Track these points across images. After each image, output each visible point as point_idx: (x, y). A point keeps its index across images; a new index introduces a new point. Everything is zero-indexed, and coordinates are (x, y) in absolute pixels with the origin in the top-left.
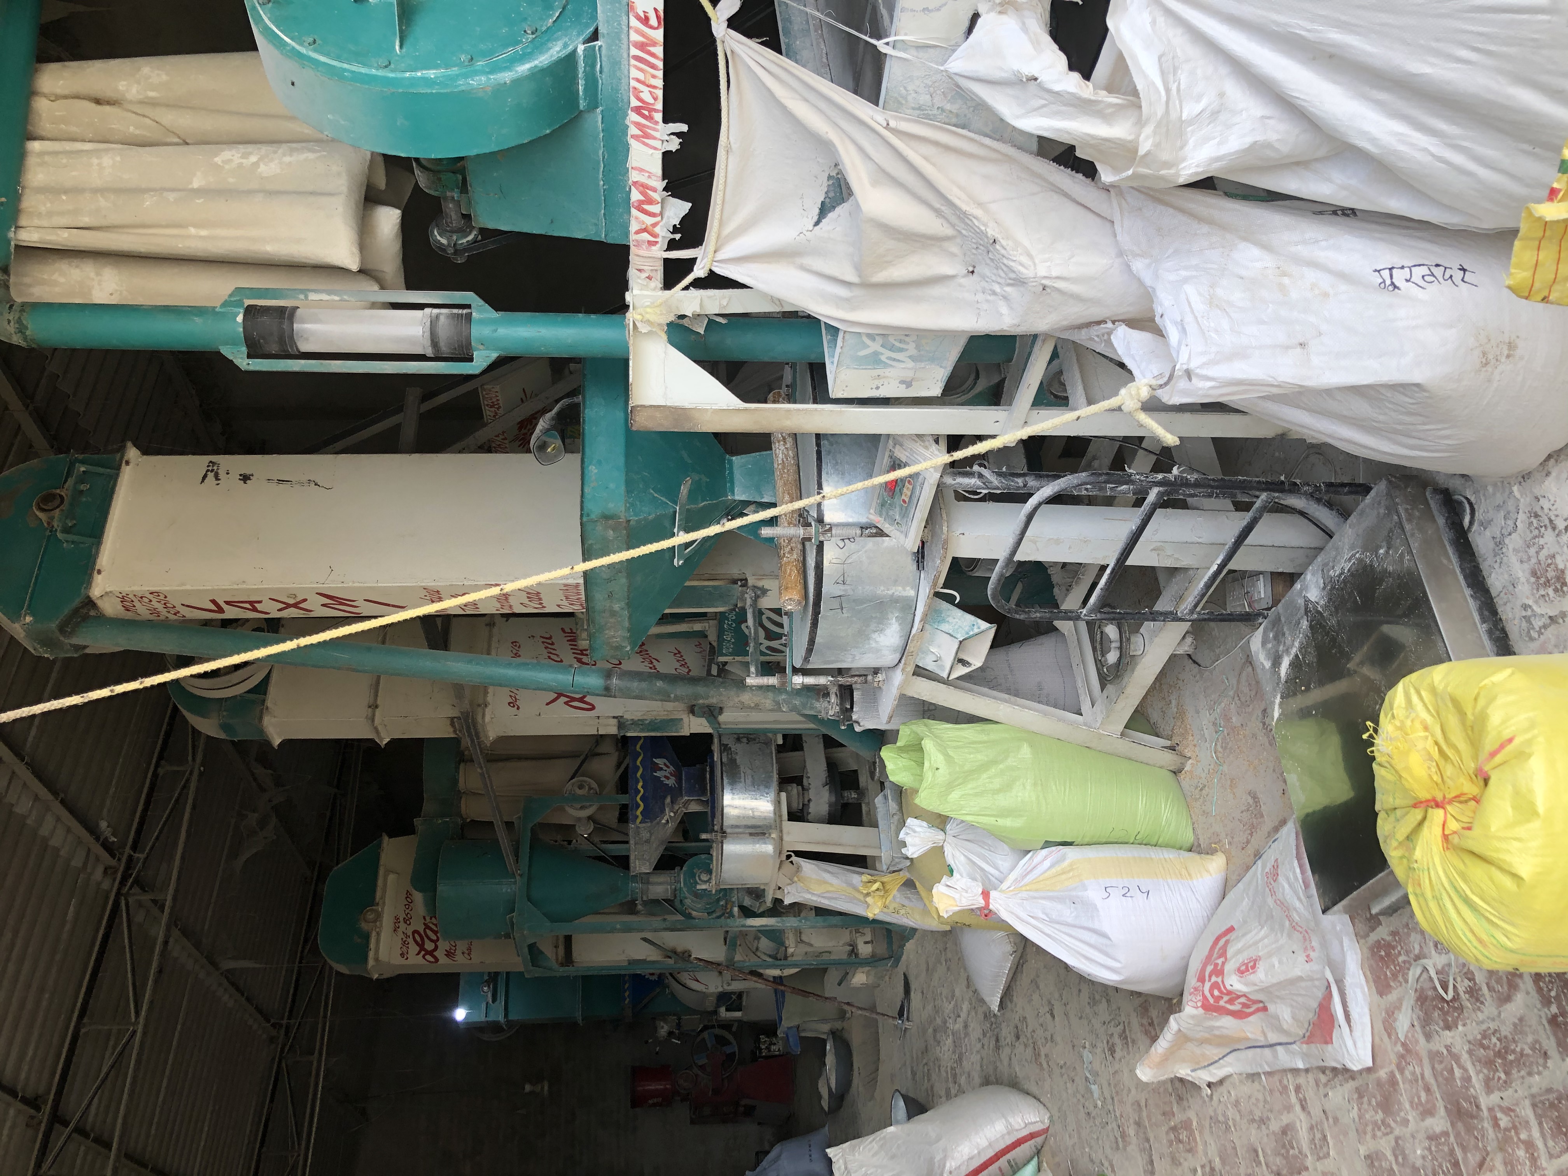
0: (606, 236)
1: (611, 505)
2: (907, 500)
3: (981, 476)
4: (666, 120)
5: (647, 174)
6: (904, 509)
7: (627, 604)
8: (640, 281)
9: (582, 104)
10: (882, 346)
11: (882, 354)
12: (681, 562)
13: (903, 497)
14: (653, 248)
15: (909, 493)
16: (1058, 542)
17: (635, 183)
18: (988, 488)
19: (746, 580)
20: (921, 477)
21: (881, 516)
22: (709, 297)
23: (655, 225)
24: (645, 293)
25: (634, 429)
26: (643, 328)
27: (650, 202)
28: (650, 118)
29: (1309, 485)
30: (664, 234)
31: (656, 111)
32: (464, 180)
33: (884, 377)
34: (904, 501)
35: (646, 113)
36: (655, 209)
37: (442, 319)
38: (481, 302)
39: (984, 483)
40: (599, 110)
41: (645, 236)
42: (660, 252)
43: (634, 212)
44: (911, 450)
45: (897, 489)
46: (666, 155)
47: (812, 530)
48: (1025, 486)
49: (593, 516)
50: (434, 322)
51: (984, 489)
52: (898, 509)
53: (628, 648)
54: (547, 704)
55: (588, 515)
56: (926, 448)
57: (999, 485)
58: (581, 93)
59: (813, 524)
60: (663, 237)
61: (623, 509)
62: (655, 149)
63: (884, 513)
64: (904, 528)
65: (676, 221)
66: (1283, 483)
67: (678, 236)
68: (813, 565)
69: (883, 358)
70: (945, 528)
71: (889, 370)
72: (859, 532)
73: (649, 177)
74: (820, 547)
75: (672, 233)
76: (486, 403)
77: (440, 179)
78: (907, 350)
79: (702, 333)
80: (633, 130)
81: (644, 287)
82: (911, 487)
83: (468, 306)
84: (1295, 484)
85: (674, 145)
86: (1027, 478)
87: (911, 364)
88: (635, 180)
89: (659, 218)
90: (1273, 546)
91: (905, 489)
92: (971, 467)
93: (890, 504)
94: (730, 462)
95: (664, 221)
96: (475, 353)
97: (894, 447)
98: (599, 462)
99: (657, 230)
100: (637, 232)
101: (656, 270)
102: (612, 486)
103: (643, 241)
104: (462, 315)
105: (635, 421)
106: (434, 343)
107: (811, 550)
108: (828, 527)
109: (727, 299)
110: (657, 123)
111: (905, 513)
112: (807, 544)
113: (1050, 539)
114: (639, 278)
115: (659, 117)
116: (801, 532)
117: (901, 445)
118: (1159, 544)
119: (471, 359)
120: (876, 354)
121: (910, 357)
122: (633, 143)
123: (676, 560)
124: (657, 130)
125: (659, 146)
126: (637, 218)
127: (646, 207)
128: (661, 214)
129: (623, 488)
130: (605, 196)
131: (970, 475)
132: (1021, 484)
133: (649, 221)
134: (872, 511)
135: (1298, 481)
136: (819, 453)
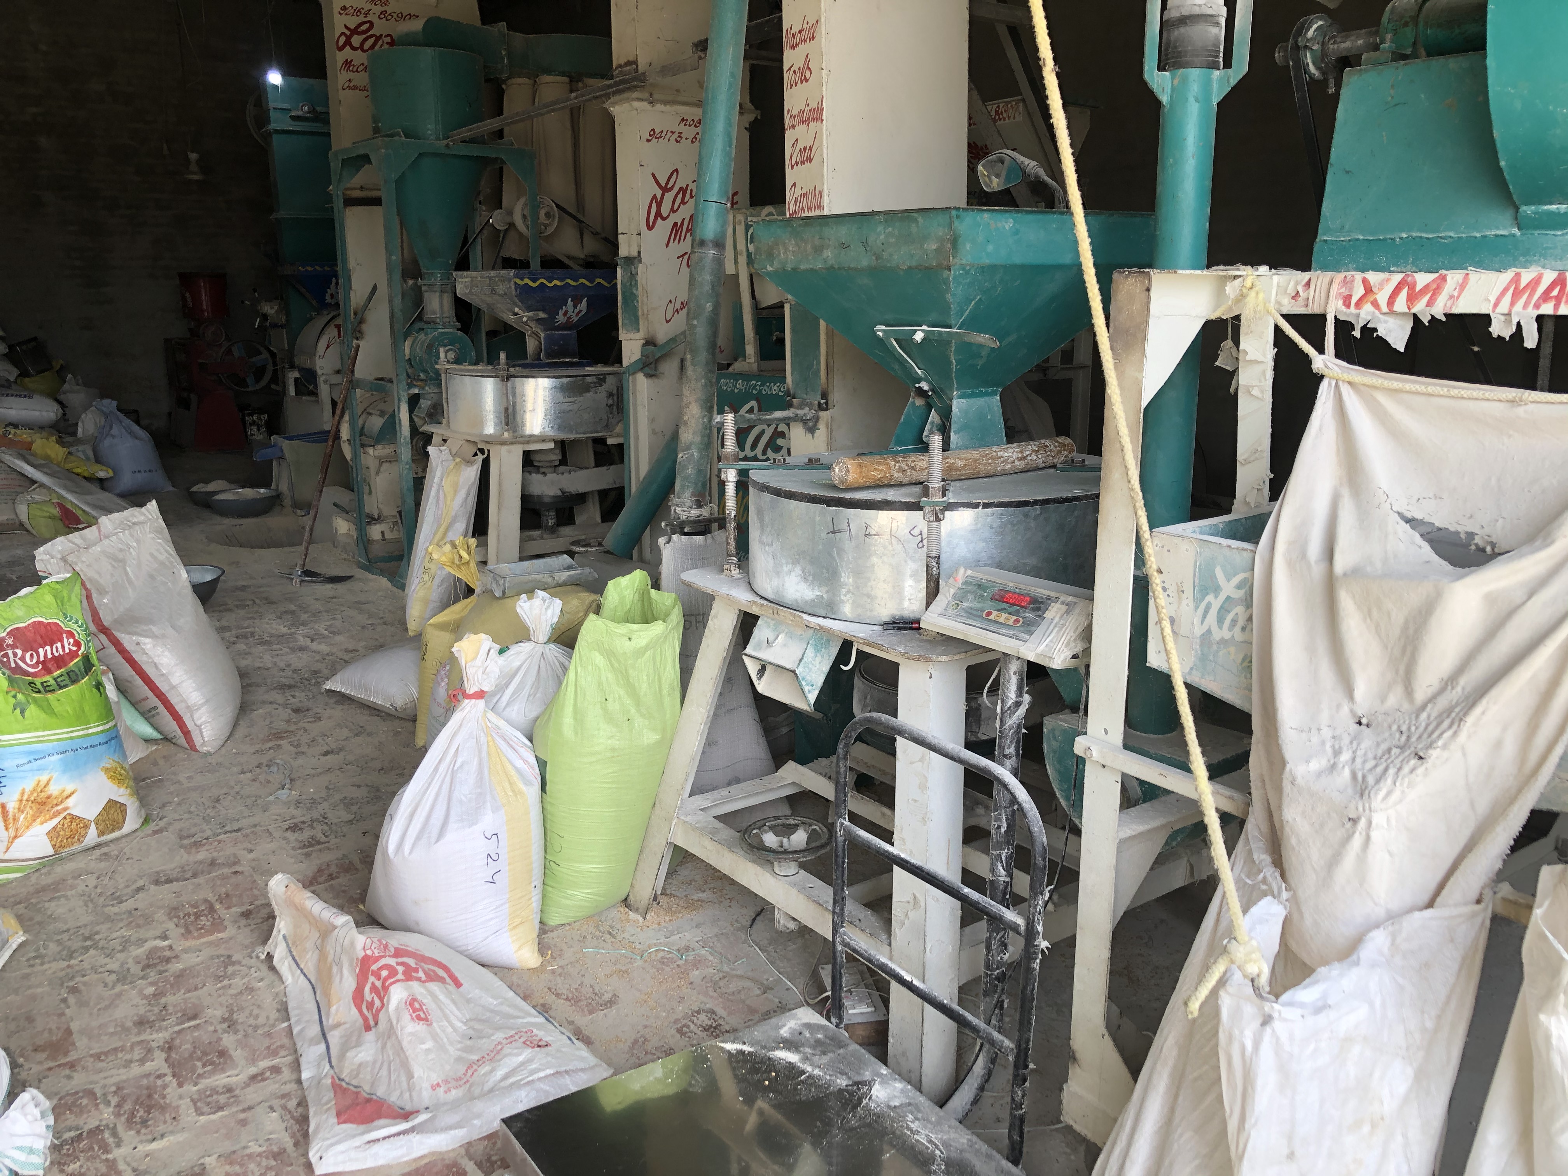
0: (1325, 241)
1: (968, 246)
2: (992, 617)
3: (1018, 704)
4: (1540, 319)
5: (1456, 293)
6: (979, 613)
7: (832, 267)
8: (1292, 284)
9: (1528, 210)
10: (1228, 598)
11: (1216, 597)
12: (880, 334)
13: (995, 613)
14: (1341, 302)
15: (1001, 620)
16: (923, 787)
17: (1444, 279)
18: (1003, 713)
19: (827, 409)
20: (1027, 637)
21: (965, 583)
22: (1264, 373)
23: (1375, 304)
24: (1274, 292)
25: (1115, 276)
26: (1231, 289)
27: (1412, 298)
28: (1546, 296)
29: (1023, 1096)
30: (1363, 315)
31: (1556, 307)
32: (1405, 57)
33: (1180, 598)
34: (989, 614)
35: (1555, 293)
36: (1401, 304)
37: (1214, 30)
38: (1233, 82)
39: (1009, 708)
40: (1515, 231)
41: (1359, 291)
42: (1334, 309)
43: (1397, 278)
44: (1064, 625)
45: (1005, 605)
46: (1485, 320)
47: (938, 498)
48: (1005, 756)
49: (956, 223)
50: (1209, 19)
51: (1002, 708)
52: (976, 605)
53: (770, 268)
54: (653, 175)
55: (958, 217)
56: (1068, 644)
57: (1006, 726)
58: (1546, 207)
59: (945, 499)
60: (1358, 316)
61: (964, 262)
62: (1496, 305)
63: (969, 588)
64: (950, 612)
65: (1381, 332)
66: (1027, 1067)
67: (1357, 334)
68: (889, 498)
69: (1210, 598)
70: (944, 658)
71: (1191, 605)
72: (934, 554)
73: (1451, 297)
74: (915, 507)
75: (1364, 329)
76: (1001, 105)
77: (1406, 24)
78: (1221, 628)
79: (1217, 363)
80: (1527, 276)
81: (1280, 288)
82: (1011, 623)
83: (1228, 64)
84: (1025, 1081)
85: (1499, 329)
86: (1014, 758)
87: (1199, 631)
88: (1449, 278)
89: (1385, 309)
90: (922, 1034)
91: (1005, 615)
92: (1027, 692)
93: (982, 596)
94: (994, 393)
95: (1381, 316)
96: (1167, 74)
97: (1063, 603)
98: (1016, 232)
99: (1368, 307)
100: (1365, 281)
101: (1307, 306)
102: (990, 248)
103: (1351, 289)
104: (1218, 57)
105: (1127, 276)
106: (1184, 20)
107: (906, 495)
108: (941, 517)
109: (1260, 395)
110: (1537, 306)
111: (972, 615)
112: (917, 489)
113: (926, 778)
114: (1297, 284)
115: (1547, 309)
116: (936, 484)
117: (1067, 612)
118: (922, 904)
119: (1160, 69)
120: (1217, 590)
121: (1209, 631)
122: (1509, 274)
123: (883, 327)
124: (1525, 307)
125: (1499, 310)
126: (1388, 280)
127: (1404, 293)
128: (1391, 312)
129: (987, 261)
130: (1385, 240)
131: (1020, 693)
132: (1007, 752)
133: (1382, 298)
134: (969, 572)
135: (1027, 1084)
136: (1026, 504)
